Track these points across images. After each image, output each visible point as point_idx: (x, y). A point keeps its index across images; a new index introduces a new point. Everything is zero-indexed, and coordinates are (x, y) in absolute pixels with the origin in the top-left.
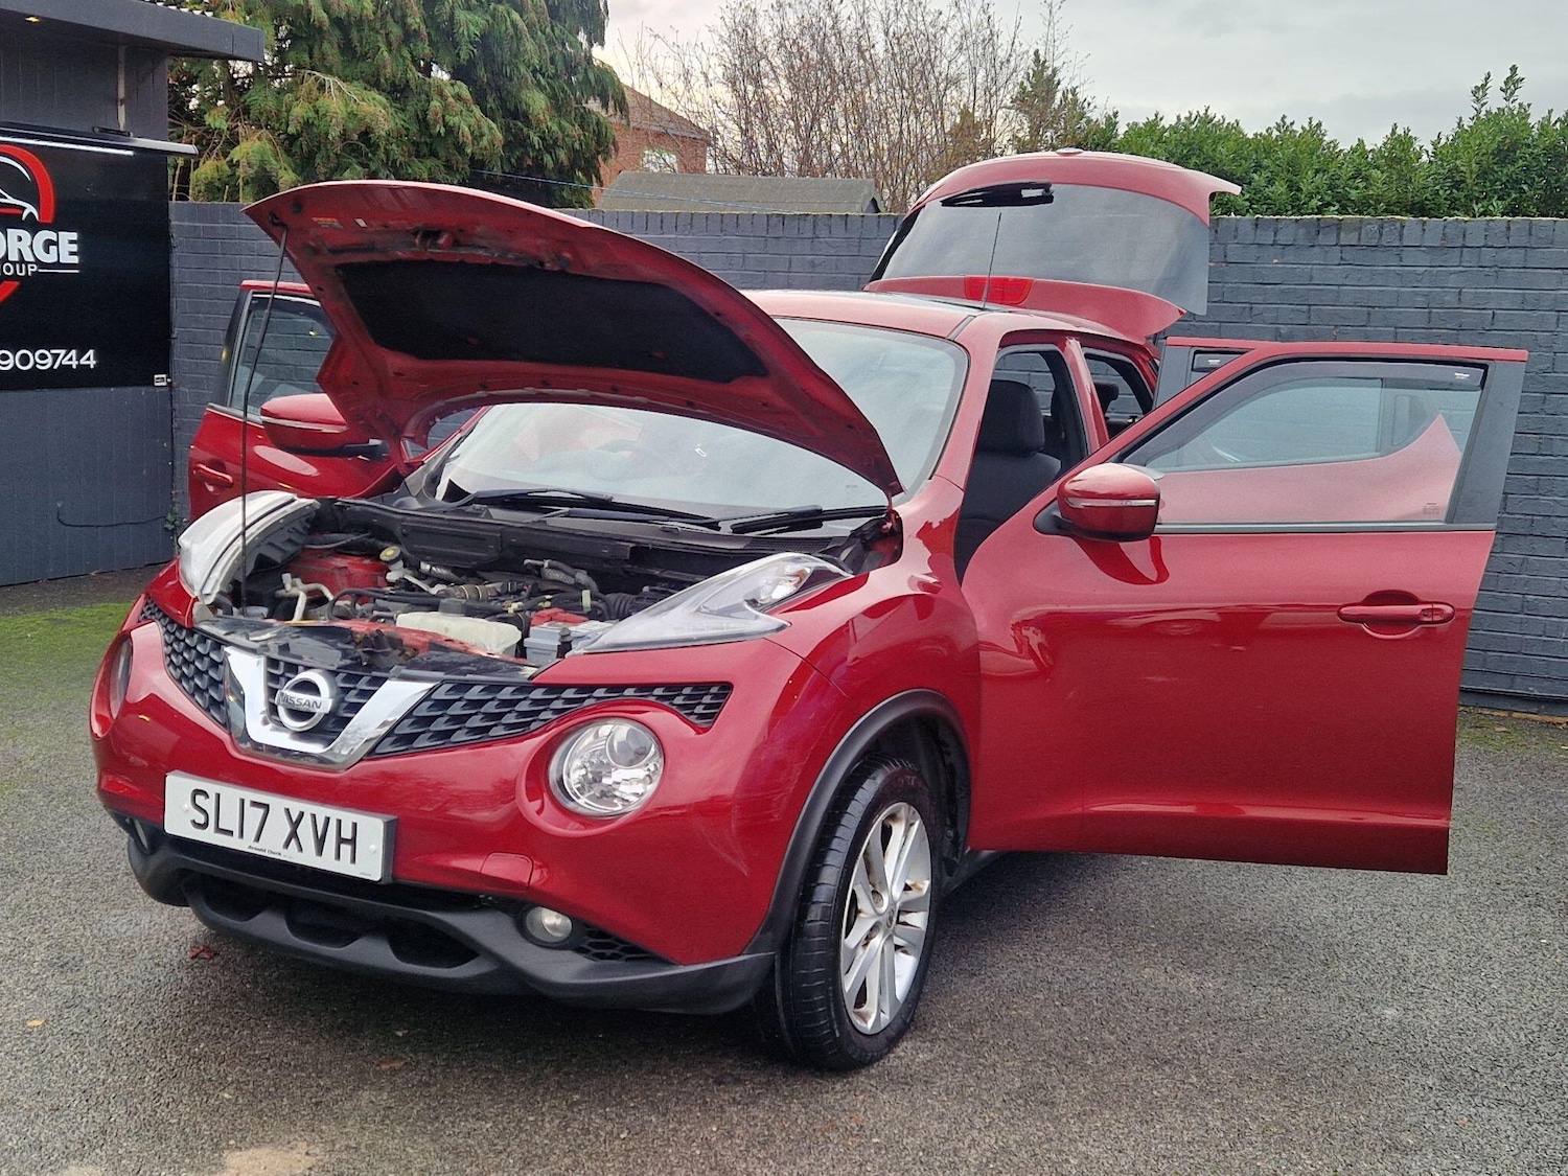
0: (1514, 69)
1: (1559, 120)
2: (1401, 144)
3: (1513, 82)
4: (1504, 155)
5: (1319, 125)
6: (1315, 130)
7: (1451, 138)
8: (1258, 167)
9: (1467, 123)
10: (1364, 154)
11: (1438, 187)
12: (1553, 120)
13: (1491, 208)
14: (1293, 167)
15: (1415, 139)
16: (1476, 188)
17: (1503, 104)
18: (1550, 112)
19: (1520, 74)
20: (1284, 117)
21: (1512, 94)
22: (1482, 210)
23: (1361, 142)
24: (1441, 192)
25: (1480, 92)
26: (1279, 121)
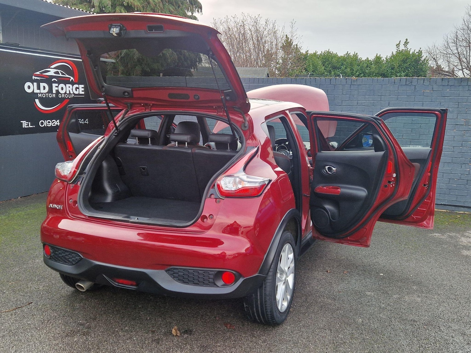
0: (407, 40)
1: (417, 52)
2: (378, 58)
3: (406, 43)
4: (404, 61)
5: (357, 54)
6: (356, 55)
7: (390, 57)
8: (342, 64)
9: (394, 53)
10: (368, 61)
11: (388, 69)
12: (415, 53)
13: (401, 74)
14: (351, 64)
15: (382, 57)
16: (398, 70)
17: (404, 48)
18: (415, 50)
19: (408, 41)
20: (348, 52)
21: (406, 46)
22: (399, 75)
23: (368, 58)
24: (389, 71)
25: (398, 45)
26: (347, 53)
